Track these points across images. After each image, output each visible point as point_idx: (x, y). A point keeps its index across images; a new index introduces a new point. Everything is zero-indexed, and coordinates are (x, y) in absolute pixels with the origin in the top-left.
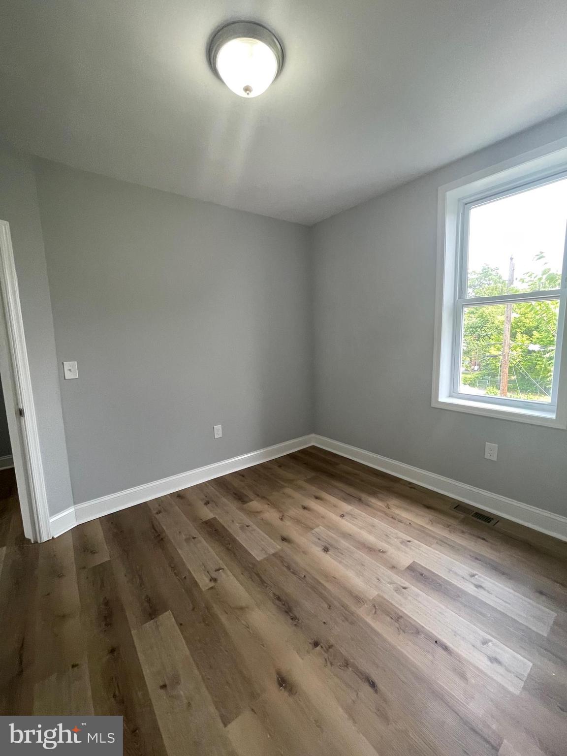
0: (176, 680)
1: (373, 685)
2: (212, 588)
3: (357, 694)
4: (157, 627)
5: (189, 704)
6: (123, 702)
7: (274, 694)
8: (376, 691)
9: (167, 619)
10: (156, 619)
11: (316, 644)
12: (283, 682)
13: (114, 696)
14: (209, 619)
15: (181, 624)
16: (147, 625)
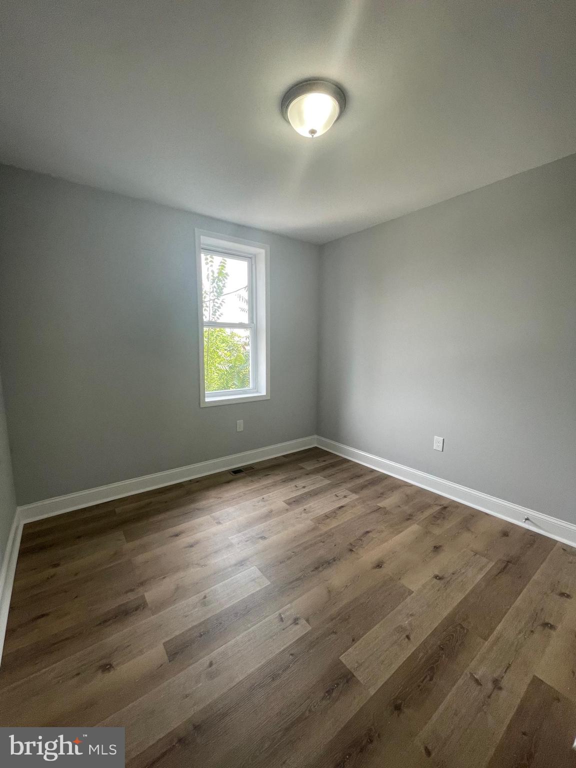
0: (400, 629)
1: (368, 532)
2: (307, 620)
3: (375, 538)
4: (360, 665)
5: (412, 615)
6: (432, 668)
7: (387, 570)
8: (371, 532)
9: (349, 659)
10: (352, 670)
11: (351, 550)
12: (379, 565)
13: (431, 679)
14: (343, 617)
15: (353, 640)
16: (359, 679)
